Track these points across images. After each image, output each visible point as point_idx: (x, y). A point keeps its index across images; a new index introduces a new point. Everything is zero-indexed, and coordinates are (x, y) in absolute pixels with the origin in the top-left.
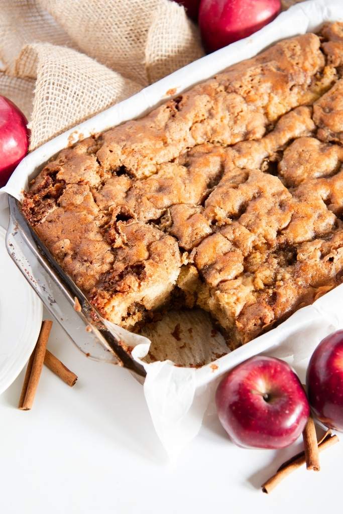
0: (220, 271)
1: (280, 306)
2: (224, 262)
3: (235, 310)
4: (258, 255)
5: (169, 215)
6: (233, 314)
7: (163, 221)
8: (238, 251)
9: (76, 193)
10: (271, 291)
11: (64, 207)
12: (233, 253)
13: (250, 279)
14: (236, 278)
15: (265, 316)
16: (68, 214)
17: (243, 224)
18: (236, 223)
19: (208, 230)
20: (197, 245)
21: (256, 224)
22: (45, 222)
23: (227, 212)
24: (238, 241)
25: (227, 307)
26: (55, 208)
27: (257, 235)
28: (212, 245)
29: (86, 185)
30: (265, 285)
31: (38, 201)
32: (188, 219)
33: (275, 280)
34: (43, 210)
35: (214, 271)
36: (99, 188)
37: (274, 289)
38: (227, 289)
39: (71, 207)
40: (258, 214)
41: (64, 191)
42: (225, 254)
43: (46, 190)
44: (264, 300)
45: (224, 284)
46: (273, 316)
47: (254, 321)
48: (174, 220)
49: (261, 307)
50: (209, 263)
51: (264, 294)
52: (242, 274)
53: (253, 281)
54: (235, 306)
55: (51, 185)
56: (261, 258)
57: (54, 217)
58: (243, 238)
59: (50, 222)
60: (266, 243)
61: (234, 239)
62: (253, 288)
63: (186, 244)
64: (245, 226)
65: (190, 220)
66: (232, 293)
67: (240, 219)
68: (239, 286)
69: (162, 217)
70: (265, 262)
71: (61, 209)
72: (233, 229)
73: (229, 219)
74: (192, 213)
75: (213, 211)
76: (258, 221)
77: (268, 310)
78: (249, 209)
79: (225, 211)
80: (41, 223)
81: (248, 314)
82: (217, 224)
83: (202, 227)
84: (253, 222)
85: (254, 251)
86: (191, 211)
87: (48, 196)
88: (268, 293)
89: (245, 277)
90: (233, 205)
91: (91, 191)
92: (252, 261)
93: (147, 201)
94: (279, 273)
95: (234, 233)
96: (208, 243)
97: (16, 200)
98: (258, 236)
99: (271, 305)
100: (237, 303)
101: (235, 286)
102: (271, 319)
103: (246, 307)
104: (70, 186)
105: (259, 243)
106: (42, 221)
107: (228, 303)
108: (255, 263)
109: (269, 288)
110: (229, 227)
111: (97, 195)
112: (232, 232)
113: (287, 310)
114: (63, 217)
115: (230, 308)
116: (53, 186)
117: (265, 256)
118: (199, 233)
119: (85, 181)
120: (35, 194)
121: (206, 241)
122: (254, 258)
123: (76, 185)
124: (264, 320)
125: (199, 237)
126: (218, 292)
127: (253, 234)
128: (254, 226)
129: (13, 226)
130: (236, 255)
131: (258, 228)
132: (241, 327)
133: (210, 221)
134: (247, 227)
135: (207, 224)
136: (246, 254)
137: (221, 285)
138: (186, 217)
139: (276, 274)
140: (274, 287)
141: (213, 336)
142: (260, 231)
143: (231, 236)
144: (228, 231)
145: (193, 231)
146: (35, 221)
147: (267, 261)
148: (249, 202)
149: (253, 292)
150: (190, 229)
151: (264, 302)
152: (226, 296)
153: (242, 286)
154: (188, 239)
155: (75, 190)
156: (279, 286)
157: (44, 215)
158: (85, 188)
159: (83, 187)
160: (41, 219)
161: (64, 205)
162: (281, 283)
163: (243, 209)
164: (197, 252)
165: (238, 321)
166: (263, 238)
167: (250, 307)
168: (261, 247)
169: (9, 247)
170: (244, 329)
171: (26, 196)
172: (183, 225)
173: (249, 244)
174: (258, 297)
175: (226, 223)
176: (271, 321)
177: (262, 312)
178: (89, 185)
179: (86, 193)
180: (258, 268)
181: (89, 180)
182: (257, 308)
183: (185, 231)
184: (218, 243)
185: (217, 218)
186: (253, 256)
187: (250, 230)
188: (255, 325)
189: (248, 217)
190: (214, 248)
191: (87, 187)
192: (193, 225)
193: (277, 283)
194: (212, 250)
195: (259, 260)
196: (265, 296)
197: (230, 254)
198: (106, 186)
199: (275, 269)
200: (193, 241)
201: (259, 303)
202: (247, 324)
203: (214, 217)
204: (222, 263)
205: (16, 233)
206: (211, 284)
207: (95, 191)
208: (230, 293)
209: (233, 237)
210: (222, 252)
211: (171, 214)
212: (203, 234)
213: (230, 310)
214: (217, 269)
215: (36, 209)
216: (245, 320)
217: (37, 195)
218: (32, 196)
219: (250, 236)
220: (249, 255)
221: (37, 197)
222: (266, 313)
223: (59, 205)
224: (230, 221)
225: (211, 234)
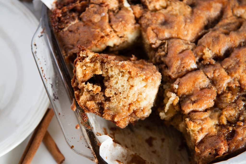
0: (194, 102)
1: (236, 143)
2: (199, 96)
3: (197, 138)
4: (230, 95)
5: (166, 46)
6: (195, 140)
7: (160, 50)
8: (214, 88)
9: (95, 13)
10: (231, 129)
11: (84, 22)
12: (209, 90)
13: (217, 114)
14: (206, 110)
15: (220, 149)
16: (85, 29)
17: (224, 67)
18: (219, 65)
19: (194, 66)
20: (181, 77)
21: (235, 69)
22: (66, 31)
23: (214, 53)
24: (216, 80)
25: (191, 133)
26: (77, 21)
27: (233, 78)
28: (193, 79)
29: (106, 7)
30: (228, 122)
31: (66, 12)
32: (180, 53)
33: (238, 120)
34: (68, 20)
35: (189, 101)
36: (116, 11)
37: (234, 127)
38: (195, 119)
39: (90, 24)
40: (239, 61)
41: (87, 9)
42: (202, 89)
43: (73, 4)
44: (223, 134)
45: (194, 114)
46: (227, 150)
47: (210, 150)
48: (169, 51)
49: (219, 140)
50: (187, 93)
51: (225, 129)
52: (211, 109)
53: (219, 116)
54: (198, 134)
55: (78, 2)
56: (232, 99)
57: (74, 28)
58: (221, 79)
59: (71, 31)
60: (239, 87)
61: (213, 78)
62: (217, 122)
63: (173, 73)
64: (225, 69)
65: (181, 54)
66: (198, 123)
67: (223, 62)
68: (206, 119)
69: (160, 47)
70: (233, 103)
71: (81, 23)
72: (214, 69)
73: (213, 60)
74: (185, 49)
75: (202, 51)
76: (237, 67)
77: (224, 145)
78: (233, 55)
79: (213, 52)
80: (63, 31)
81: (207, 144)
82: (202, 62)
83: (189, 63)
84: (233, 67)
85: (227, 91)
86: (184, 47)
87: (74, 10)
88: (228, 129)
89: (213, 111)
90: (220, 49)
91: (108, 13)
92: (223, 99)
93: (152, 32)
94: (242, 114)
95: (214, 73)
96: (190, 77)
97: (48, 9)
98: (234, 80)
99: (228, 140)
100: (200, 132)
101: (203, 118)
102: (224, 152)
103: (206, 137)
104: (92, 5)
105: (234, 86)
106: (65, 30)
107: (193, 131)
108: (225, 101)
109: (230, 126)
110: (212, 67)
111: (112, 17)
112: (212, 72)
113: (240, 147)
114: (81, 30)
115: (194, 135)
116: (80, 2)
117: (235, 98)
118: (185, 66)
119: (106, 4)
120: (64, 6)
121: (189, 75)
122: (226, 97)
123: (97, 6)
124: (218, 152)
125: (185, 70)
126: (188, 120)
127: (230, 77)
128: (232, 71)
129: (41, 30)
130: (210, 92)
131: (235, 73)
132: (199, 153)
133: (198, 58)
134: (227, 70)
135: (195, 61)
136: (220, 93)
137: (191, 114)
138: (178, 51)
139: (240, 115)
140: (235, 126)
141: (180, 150)
142: (236, 75)
143: (210, 75)
144: (210, 70)
145: (181, 64)
146: (59, 28)
147: (235, 102)
148: (235, 49)
149: (217, 125)
150: (179, 62)
151: (223, 136)
152: (192, 124)
153: (208, 118)
154: (175, 70)
155: (95, 9)
156: (240, 126)
157: (67, 25)
158: (103, 10)
159: (102, 8)
160: (64, 28)
161: (84, 20)
162: (242, 124)
163: (228, 53)
164: (179, 83)
165: (197, 147)
166: (238, 82)
167: (210, 138)
168: (234, 89)
169: (33, 46)
170: (200, 154)
171: (57, 5)
172: (174, 57)
173: (224, 85)
174: (219, 131)
175: (210, 63)
176: (224, 153)
177: (218, 145)
178: (108, 8)
179: (104, 14)
180: (226, 106)
181: (109, 3)
182: (215, 140)
183: (174, 63)
184: (199, 79)
185: (204, 57)
186: (225, 95)
187: (228, 73)
188: (210, 154)
189: (230, 62)
190: (194, 82)
191: (106, 9)
192: (182, 59)
193: (238, 123)
194: (192, 84)
195: (229, 100)
196: (225, 131)
197: (206, 91)
198: (121, 11)
199: (240, 111)
200: (179, 73)
201: (219, 136)
202: (204, 151)
203: (202, 56)
204: (197, 96)
205: (42, 36)
206: (184, 111)
207: (111, 13)
208: (196, 123)
209: (212, 76)
210: (200, 87)
211: (167, 46)
212: (189, 68)
213: (193, 136)
214: (192, 100)
215: (62, 19)
216: (203, 147)
217: (65, 7)
218: (62, 7)
219: (226, 78)
220: (222, 94)
221: (66, 9)
222: (221, 146)
223: (80, 19)
224: (214, 62)
225: (195, 70)
